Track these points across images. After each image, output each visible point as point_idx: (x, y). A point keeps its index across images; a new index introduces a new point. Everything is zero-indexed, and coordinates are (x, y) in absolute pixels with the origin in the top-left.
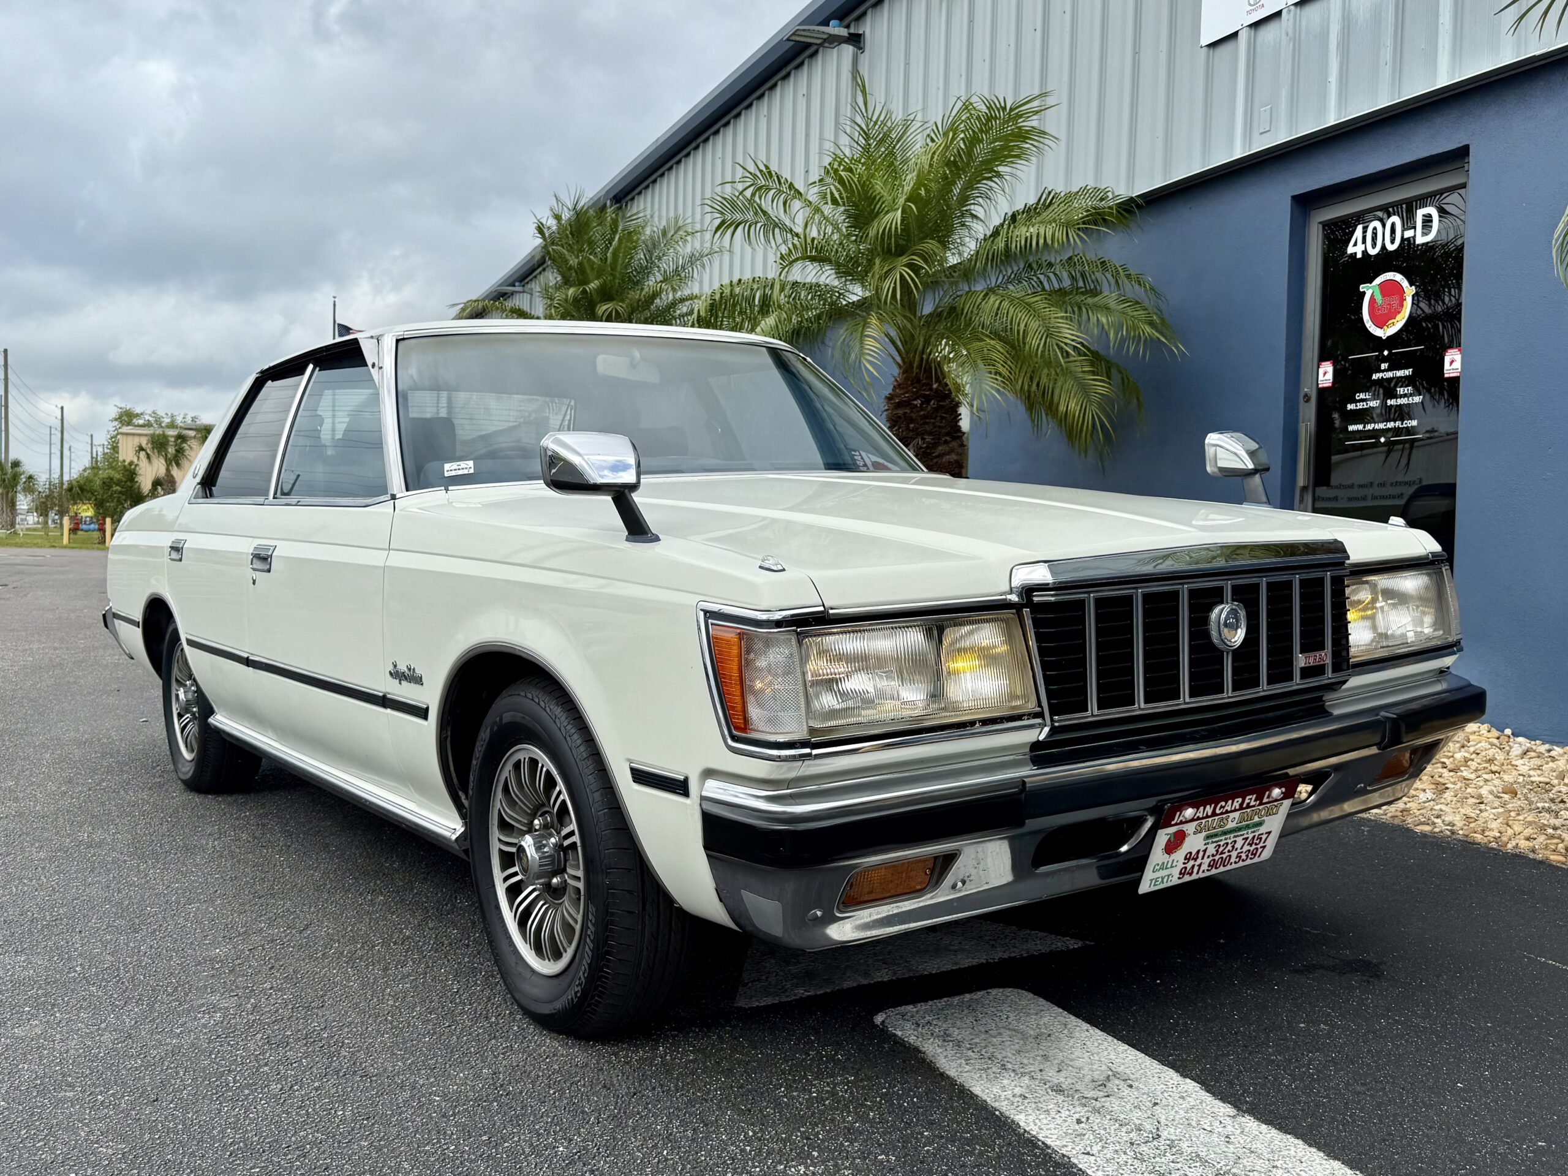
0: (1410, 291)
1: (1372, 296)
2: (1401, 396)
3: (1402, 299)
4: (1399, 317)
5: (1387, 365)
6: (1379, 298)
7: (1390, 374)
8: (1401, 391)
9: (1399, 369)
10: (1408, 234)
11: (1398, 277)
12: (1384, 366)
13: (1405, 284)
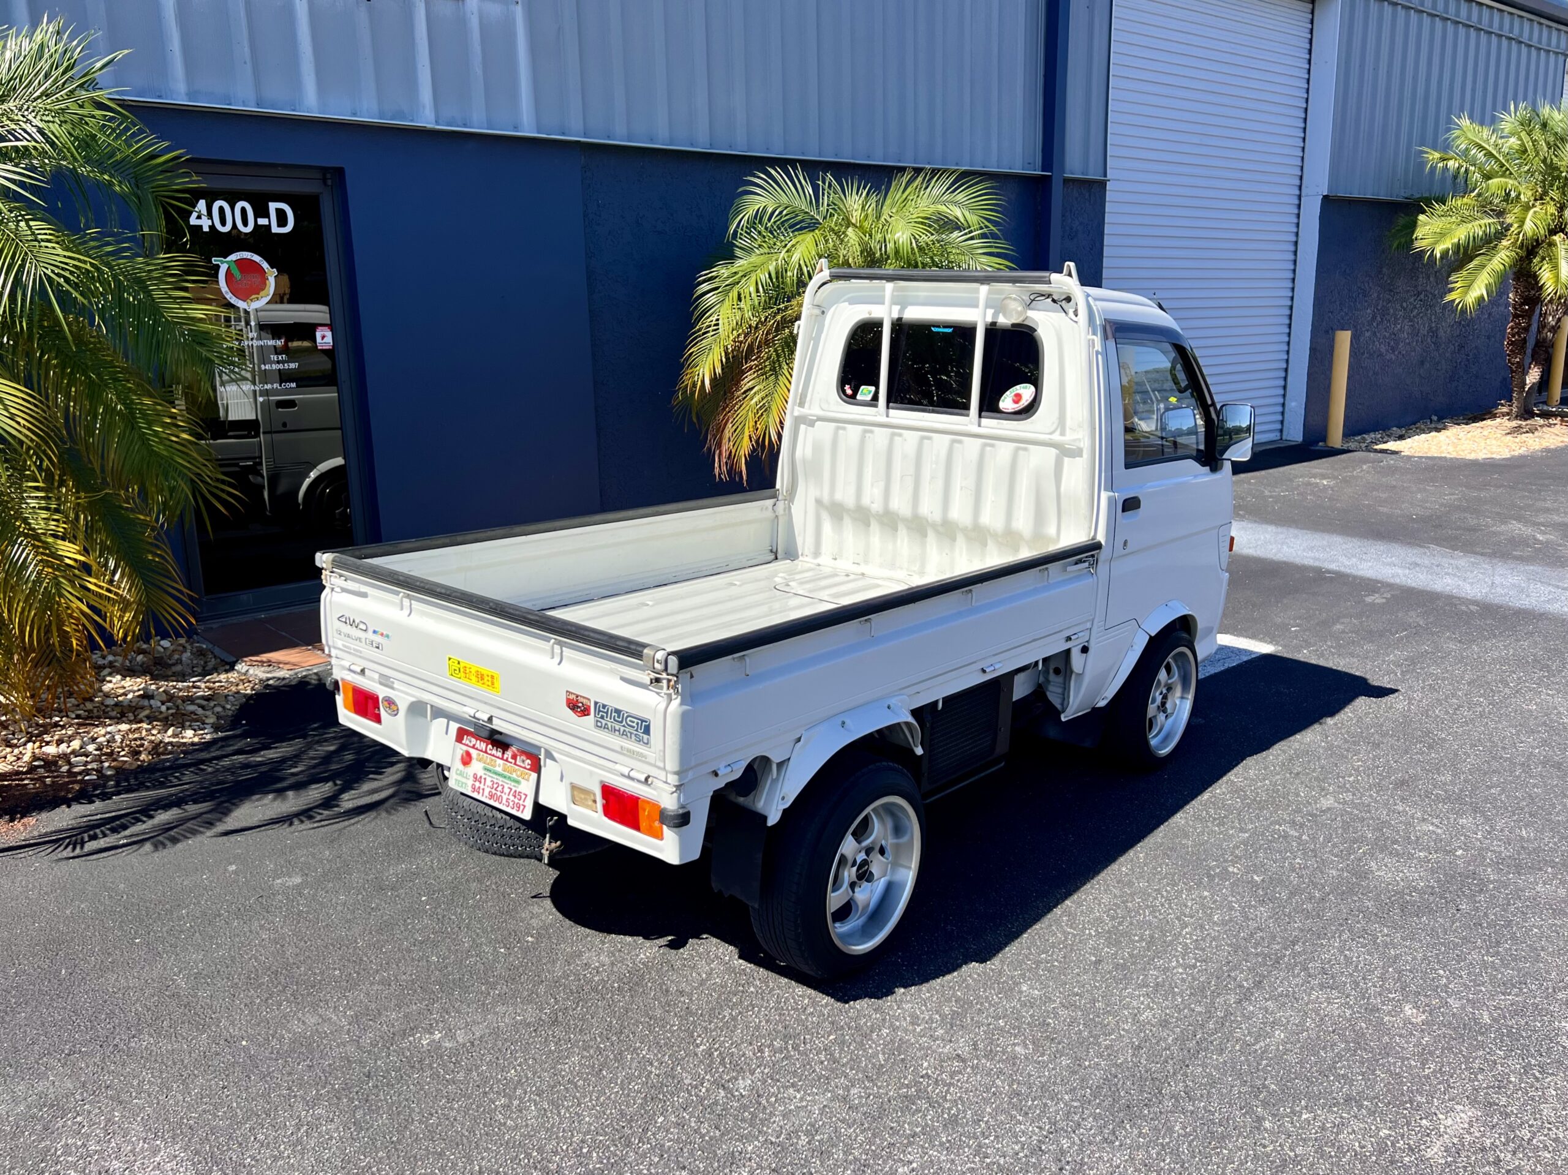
0: (272, 274)
1: (228, 270)
2: (276, 363)
3: (264, 281)
4: (262, 293)
6: (237, 274)
7: (260, 342)
8: (274, 357)
10: (262, 221)
11: (257, 258)
13: (265, 265)
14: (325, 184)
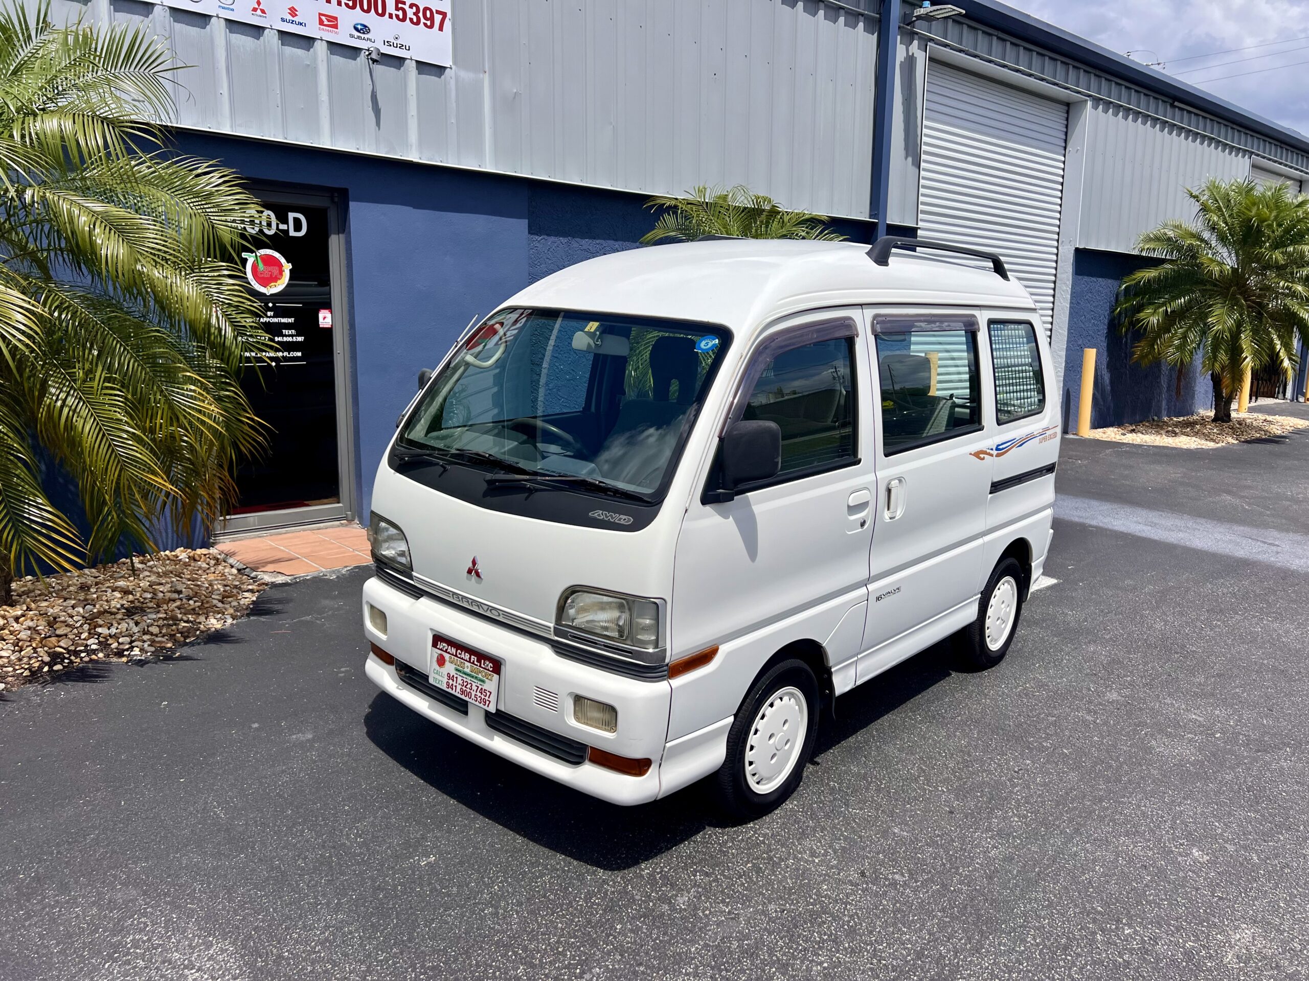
0: (287, 267)
1: (254, 264)
2: (286, 336)
3: (281, 272)
4: (279, 282)
5: (272, 313)
6: (261, 266)
7: (276, 320)
8: (285, 332)
9: (283, 318)
10: (283, 227)
11: (277, 255)
12: (269, 314)
13: (283, 260)
14: (333, 201)
